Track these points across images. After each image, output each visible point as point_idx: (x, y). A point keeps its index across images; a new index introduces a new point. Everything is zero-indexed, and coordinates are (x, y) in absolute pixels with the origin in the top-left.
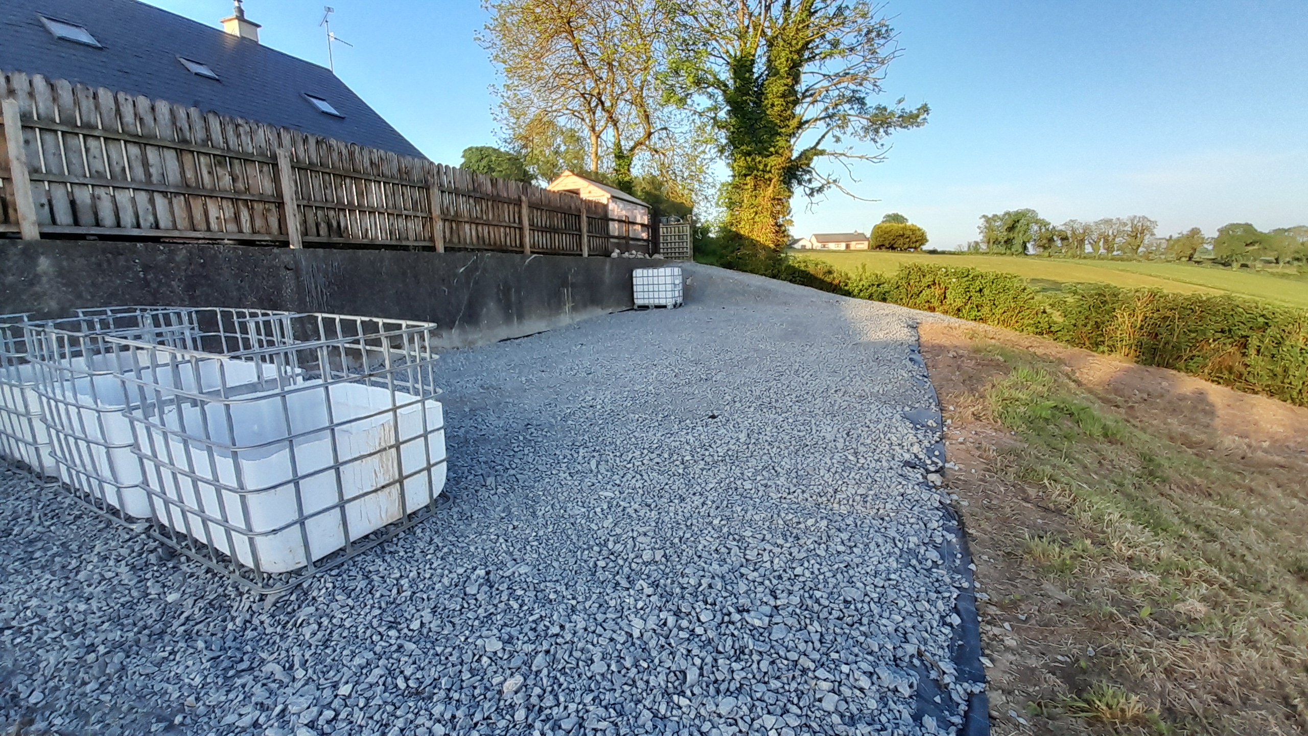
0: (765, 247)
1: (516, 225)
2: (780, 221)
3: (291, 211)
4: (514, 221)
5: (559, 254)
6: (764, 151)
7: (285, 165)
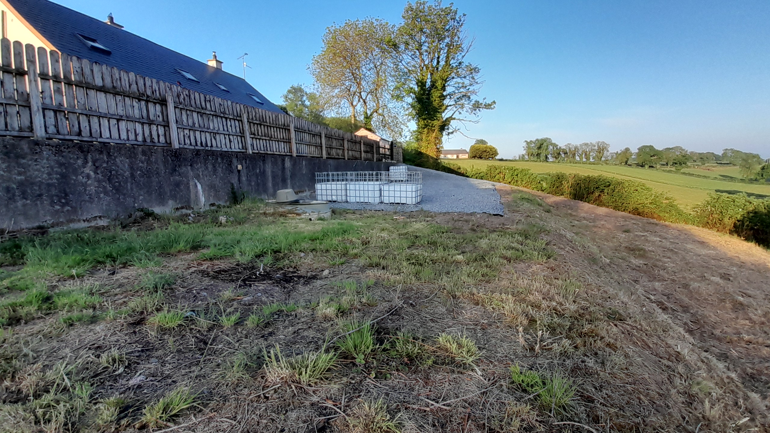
0: (432, 158)
2: (438, 147)
6: (432, 119)
7: (323, 136)
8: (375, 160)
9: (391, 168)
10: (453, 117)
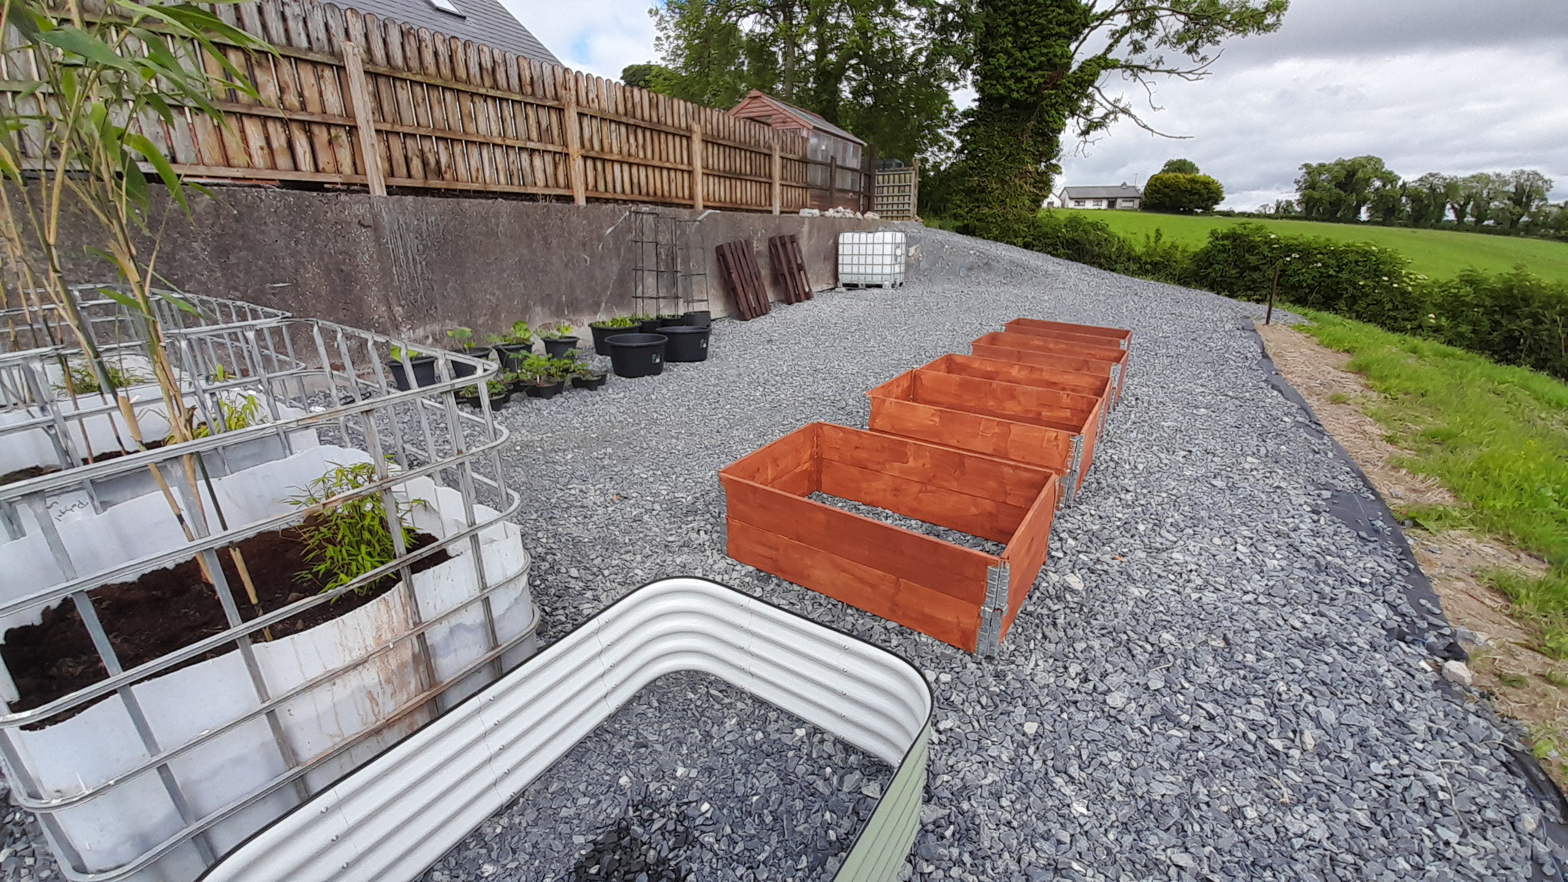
1: (684, 167)
2: (1043, 166)
3: (368, 139)
4: (682, 162)
5: (742, 210)
7: (355, 68)
8: (777, 208)
9: (846, 238)
10: (1110, 56)
